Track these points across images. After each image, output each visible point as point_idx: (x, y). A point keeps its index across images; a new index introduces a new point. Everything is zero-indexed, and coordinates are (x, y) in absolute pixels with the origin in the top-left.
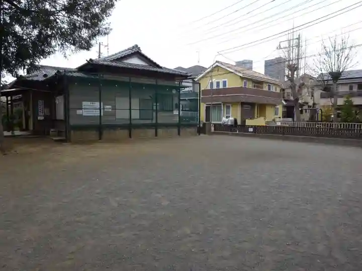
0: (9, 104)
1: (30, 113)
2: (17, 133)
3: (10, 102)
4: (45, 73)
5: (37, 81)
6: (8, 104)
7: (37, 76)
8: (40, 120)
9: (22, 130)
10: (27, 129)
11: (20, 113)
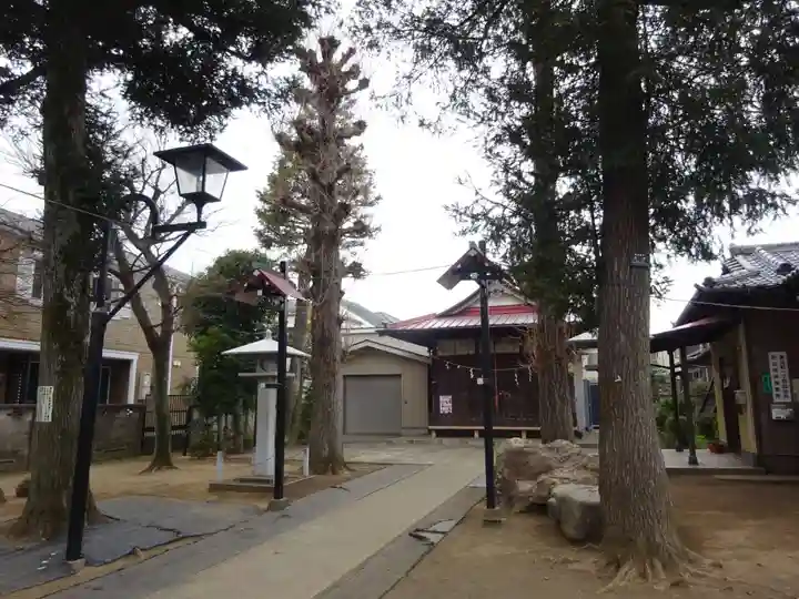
0: (678, 373)
1: (744, 396)
2: (707, 459)
3: (679, 369)
4: (781, 262)
5: (760, 288)
6: (674, 374)
7: (758, 274)
8: (779, 421)
9: (718, 449)
10: (733, 445)
11: (708, 398)
